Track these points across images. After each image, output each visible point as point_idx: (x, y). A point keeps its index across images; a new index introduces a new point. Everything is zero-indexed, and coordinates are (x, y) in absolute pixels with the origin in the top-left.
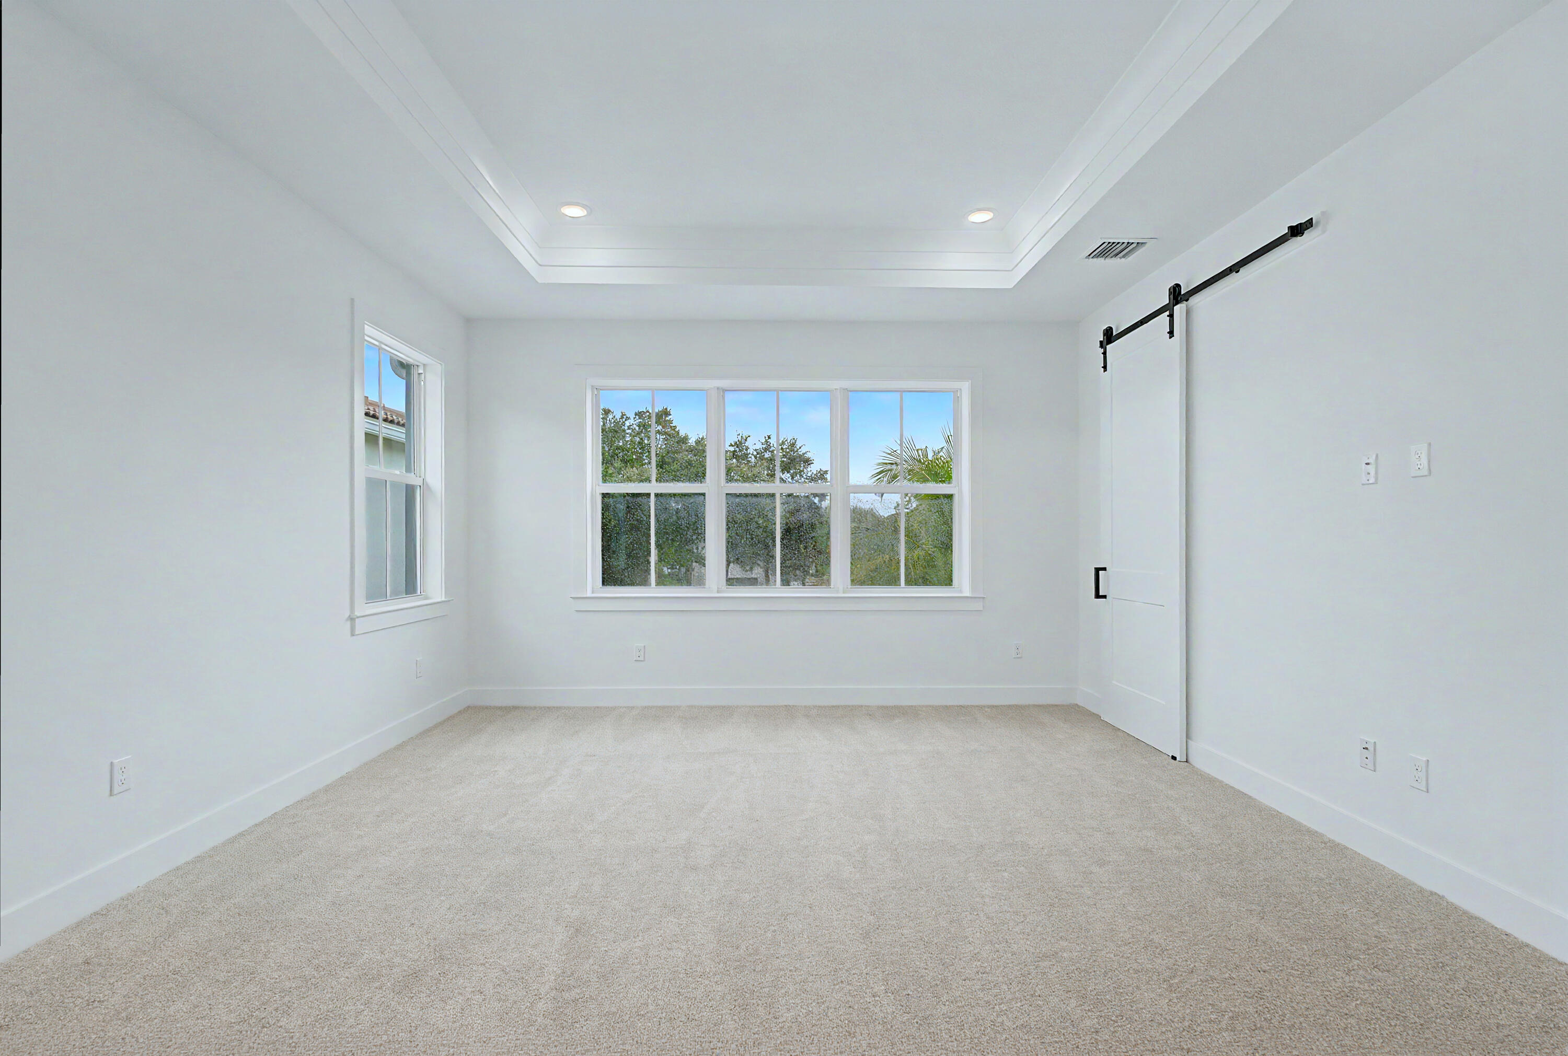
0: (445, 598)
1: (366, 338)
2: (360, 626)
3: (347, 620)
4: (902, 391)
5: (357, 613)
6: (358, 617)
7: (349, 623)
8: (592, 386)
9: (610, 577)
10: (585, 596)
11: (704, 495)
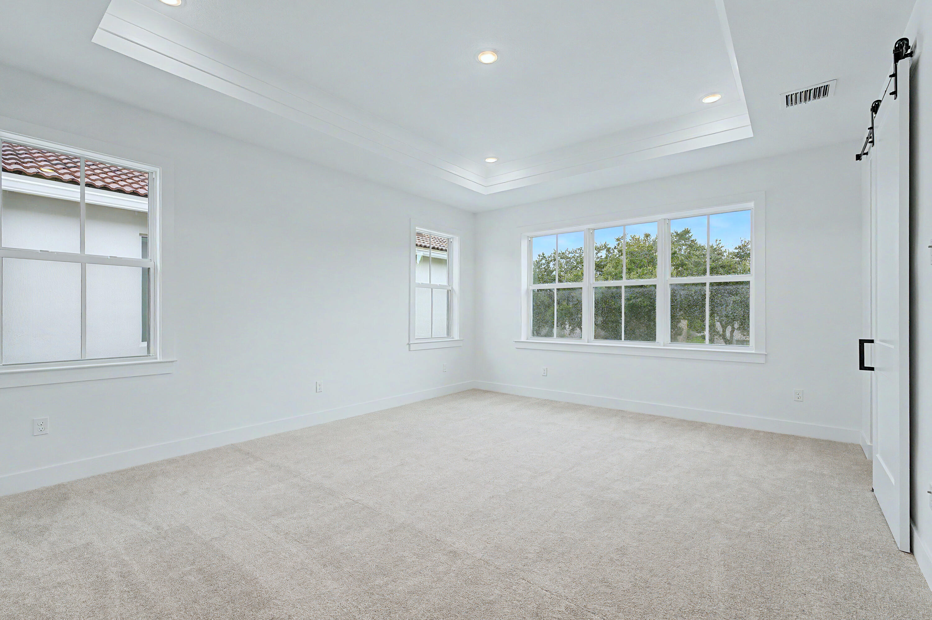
0: (459, 338)
1: (416, 230)
2: (413, 347)
3: (407, 344)
4: (708, 215)
5: (411, 342)
6: (411, 344)
7: (408, 346)
8: (528, 236)
9: (537, 331)
10: (520, 341)
11: (581, 288)
